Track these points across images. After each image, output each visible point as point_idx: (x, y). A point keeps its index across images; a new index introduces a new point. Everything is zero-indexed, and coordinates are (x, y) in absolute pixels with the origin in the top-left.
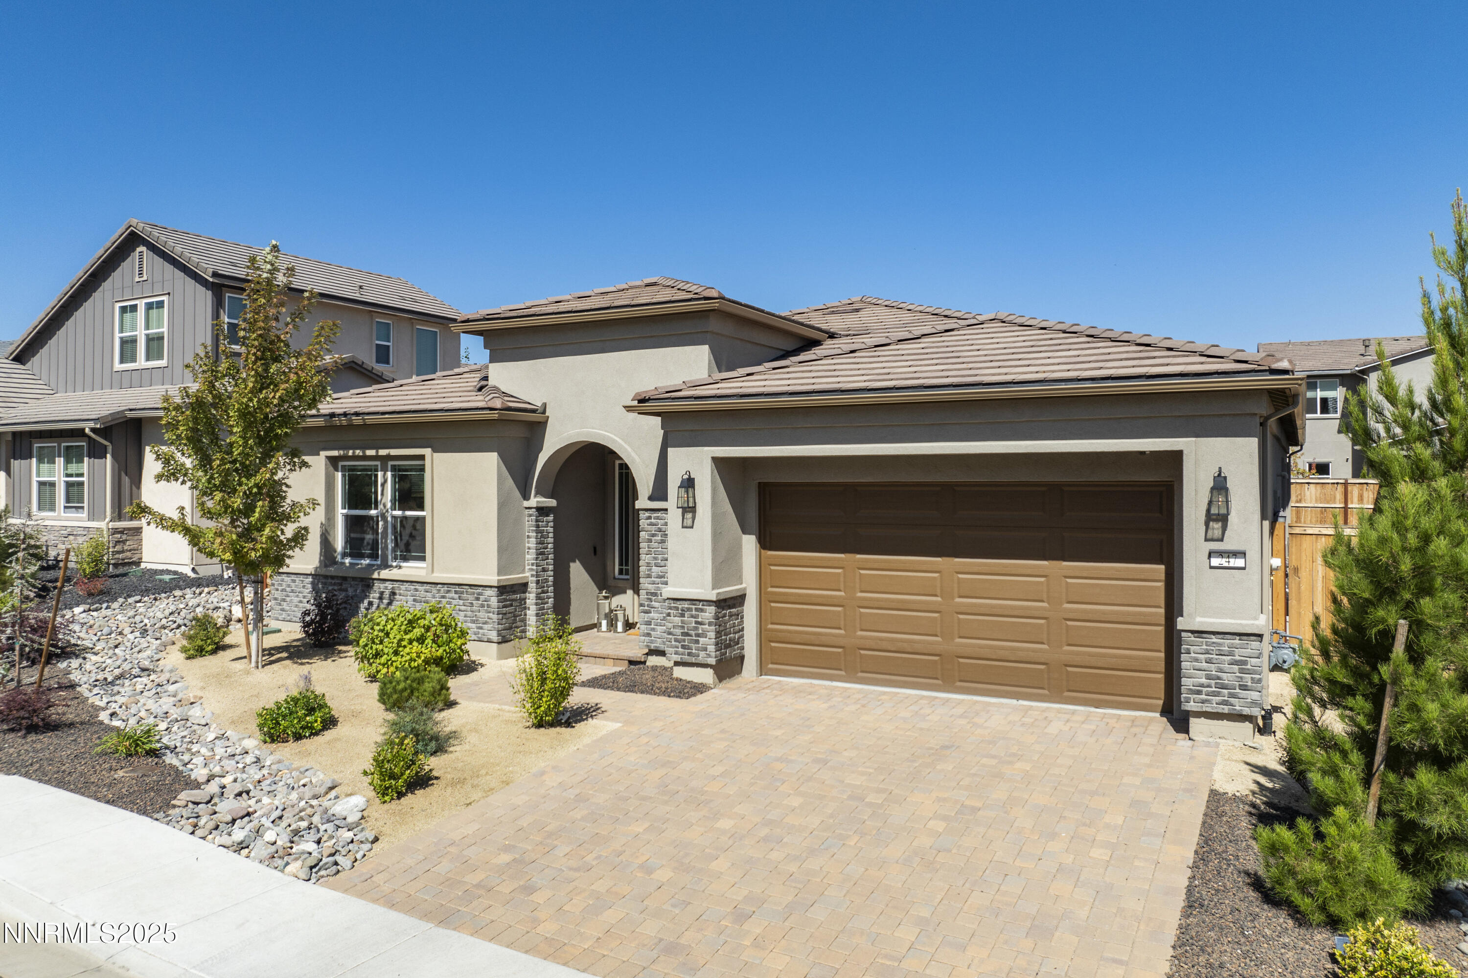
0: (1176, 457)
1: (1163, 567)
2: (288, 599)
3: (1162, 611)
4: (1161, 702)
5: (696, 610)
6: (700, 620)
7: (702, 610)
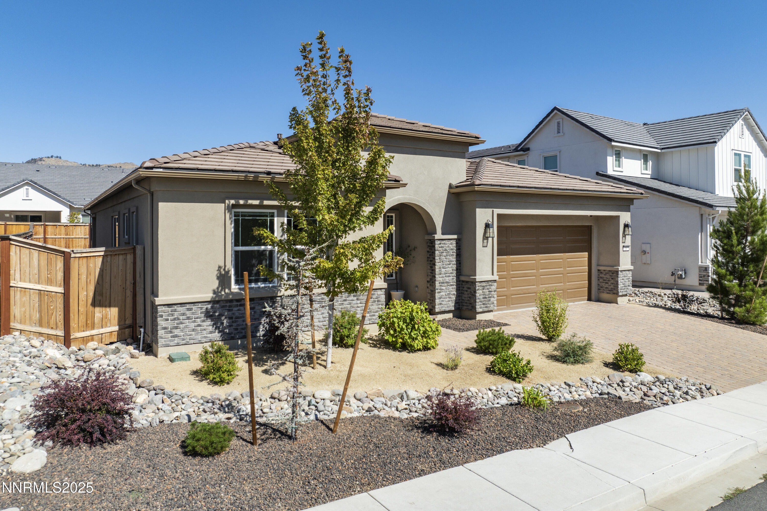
0: (618, 217)
1: (587, 253)
2: (181, 326)
3: (587, 267)
4: (587, 297)
5: (489, 285)
6: (490, 290)
7: (491, 285)
